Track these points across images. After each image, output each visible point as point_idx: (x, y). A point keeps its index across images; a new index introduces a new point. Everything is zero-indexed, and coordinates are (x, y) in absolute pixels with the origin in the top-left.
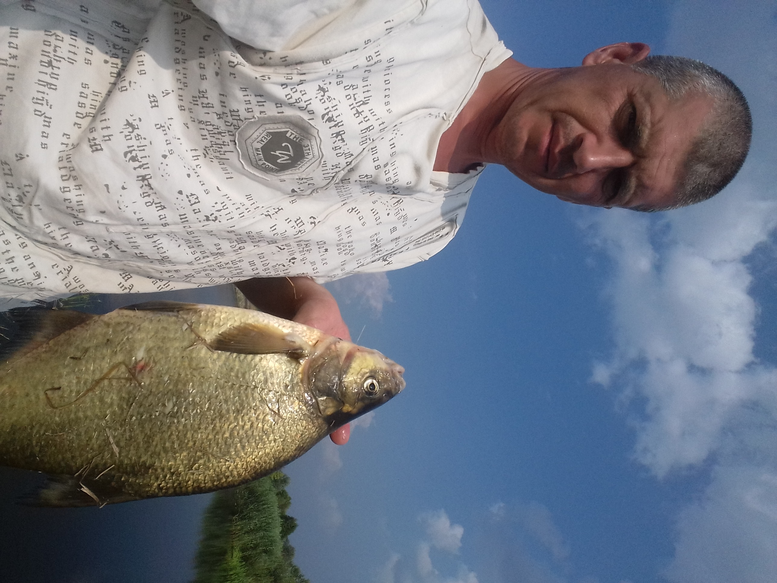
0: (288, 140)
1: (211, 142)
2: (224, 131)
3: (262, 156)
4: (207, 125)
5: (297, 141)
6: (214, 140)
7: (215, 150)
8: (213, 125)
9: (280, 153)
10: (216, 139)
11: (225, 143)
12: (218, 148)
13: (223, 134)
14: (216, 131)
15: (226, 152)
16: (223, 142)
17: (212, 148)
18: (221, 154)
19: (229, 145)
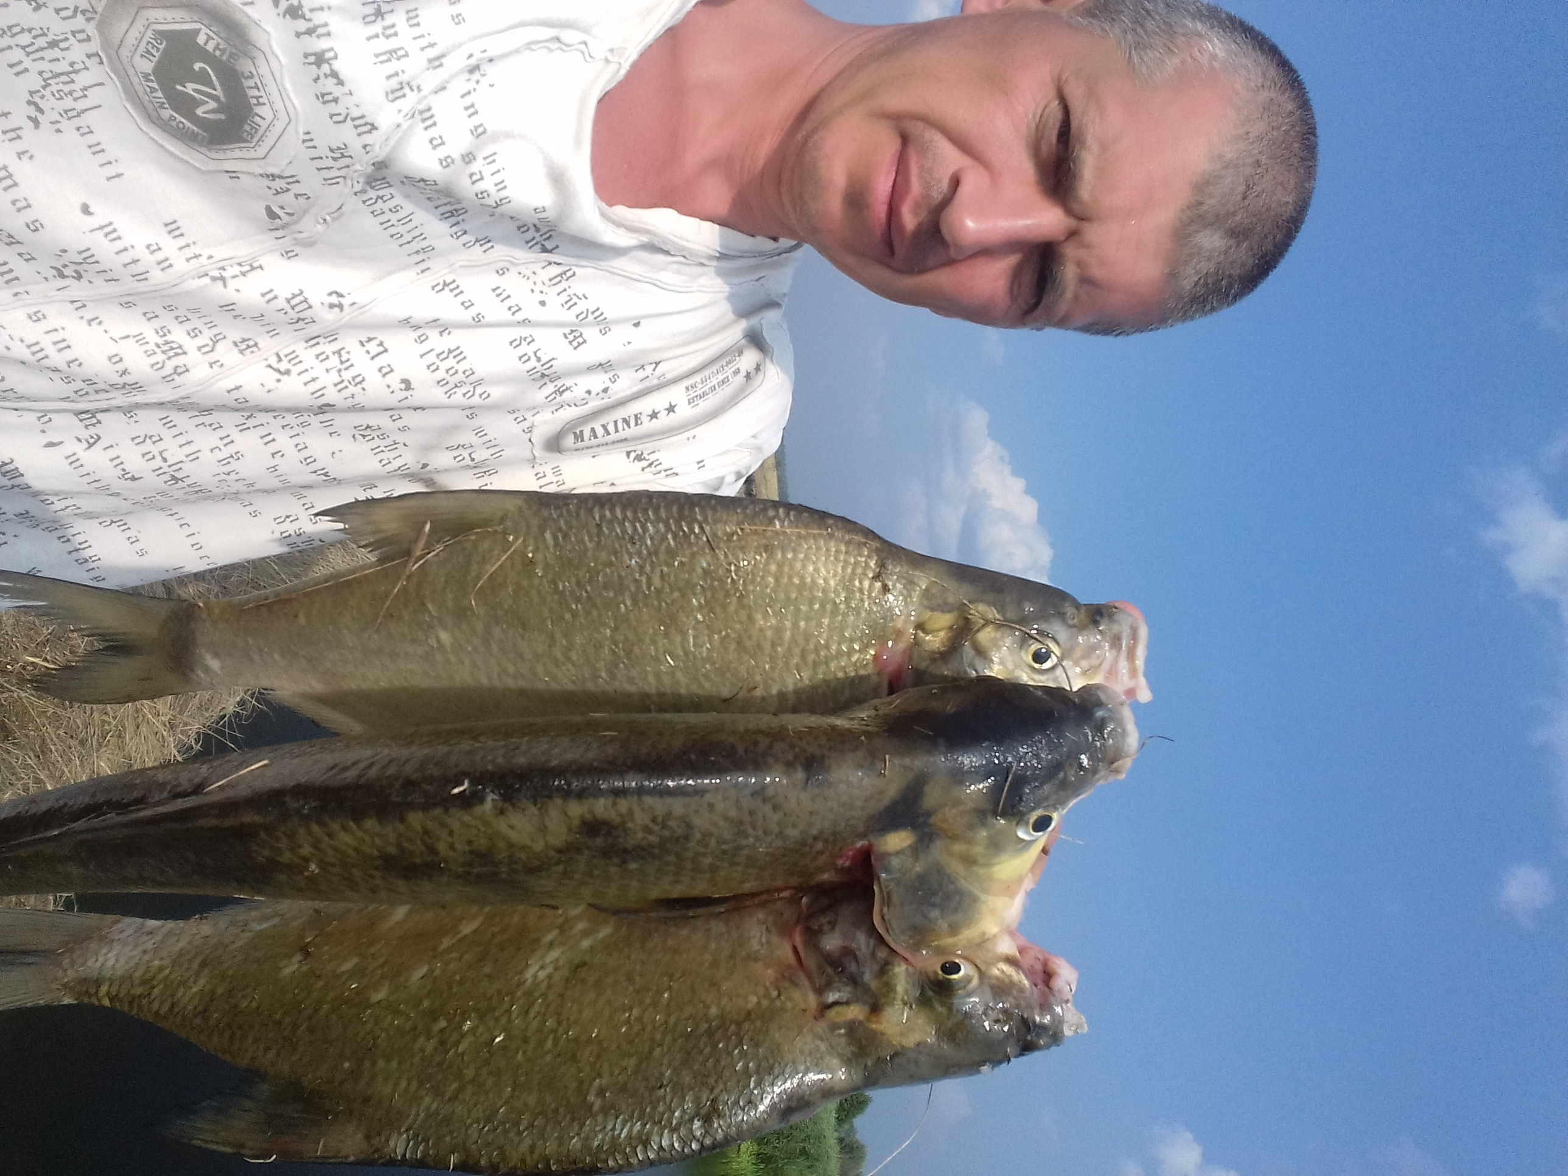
0: (204, 55)
1: (41, 73)
2: (62, 37)
3: (160, 94)
4: (13, 35)
5: (224, 58)
6: (44, 66)
7: (58, 91)
8: (30, 30)
9: (195, 90)
10: (50, 61)
11: (76, 67)
12: (64, 83)
13: (62, 45)
14: (41, 42)
15: (85, 89)
16: (72, 64)
17: (48, 89)
18: (76, 99)
19: (87, 68)
